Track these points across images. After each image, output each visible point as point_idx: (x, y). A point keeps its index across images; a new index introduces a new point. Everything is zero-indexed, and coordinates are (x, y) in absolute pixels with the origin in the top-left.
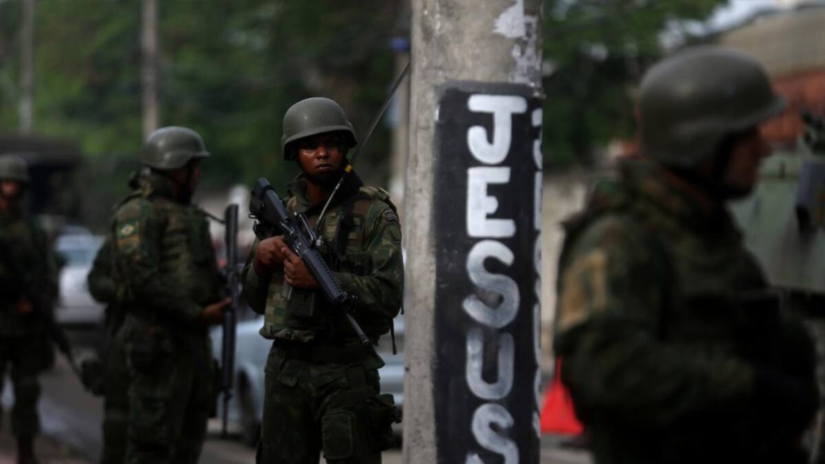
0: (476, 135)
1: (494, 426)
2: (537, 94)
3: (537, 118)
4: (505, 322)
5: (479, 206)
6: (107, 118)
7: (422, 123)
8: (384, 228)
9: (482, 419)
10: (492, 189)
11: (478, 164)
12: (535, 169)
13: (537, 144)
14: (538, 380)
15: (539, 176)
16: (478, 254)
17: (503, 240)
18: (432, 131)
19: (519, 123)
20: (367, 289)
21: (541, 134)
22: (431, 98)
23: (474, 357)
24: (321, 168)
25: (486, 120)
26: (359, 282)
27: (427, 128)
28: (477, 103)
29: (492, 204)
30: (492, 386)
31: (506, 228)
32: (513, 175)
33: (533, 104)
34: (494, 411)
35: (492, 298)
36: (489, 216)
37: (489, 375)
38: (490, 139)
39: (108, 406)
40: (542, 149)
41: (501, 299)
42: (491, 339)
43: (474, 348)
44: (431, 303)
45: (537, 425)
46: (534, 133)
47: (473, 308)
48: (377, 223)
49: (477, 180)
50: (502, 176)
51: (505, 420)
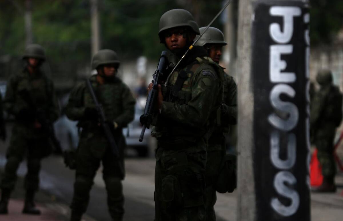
0: (274, 28)
1: (286, 183)
2: (307, 6)
3: (307, 19)
4: (291, 127)
5: (276, 66)
6: (72, 22)
7: (246, 22)
8: (200, 79)
9: (279, 179)
10: (283, 57)
11: (275, 43)
12: (305, 45)
13: (307, 33)
14: (309, 159)
15: (308, 50)
16: (276, 91)
17: (290, 84)
18: (251, 26)
19: (297, 21)
20: (180, 112)
21: (309, 27)
22: (250, 9)
23: (275, 146)
24: (174, 47)
25: (279, 20)
26: (177, 108)
27: (248, 25)
28: (275, 11)
29: (283, 65)
30: (285, 162)
31: (290, 77)
32: (294, 49)
33: (304, 11)
34: (285, 175)
35: (284, 115)
36: (282, 71)
37: (283, 156)
38: (282, 30)
39: (77, 175)
40: (310, 35)
41: (288, 116)
42: (283, 137)
43: (274, 142)
44: (251, 118)
45: (309, 182)
46: (305, 26)
47: (274, 121)
48: (197, 76)
49: (275, 52)
50: (288, 50)
51: (292, 180)
